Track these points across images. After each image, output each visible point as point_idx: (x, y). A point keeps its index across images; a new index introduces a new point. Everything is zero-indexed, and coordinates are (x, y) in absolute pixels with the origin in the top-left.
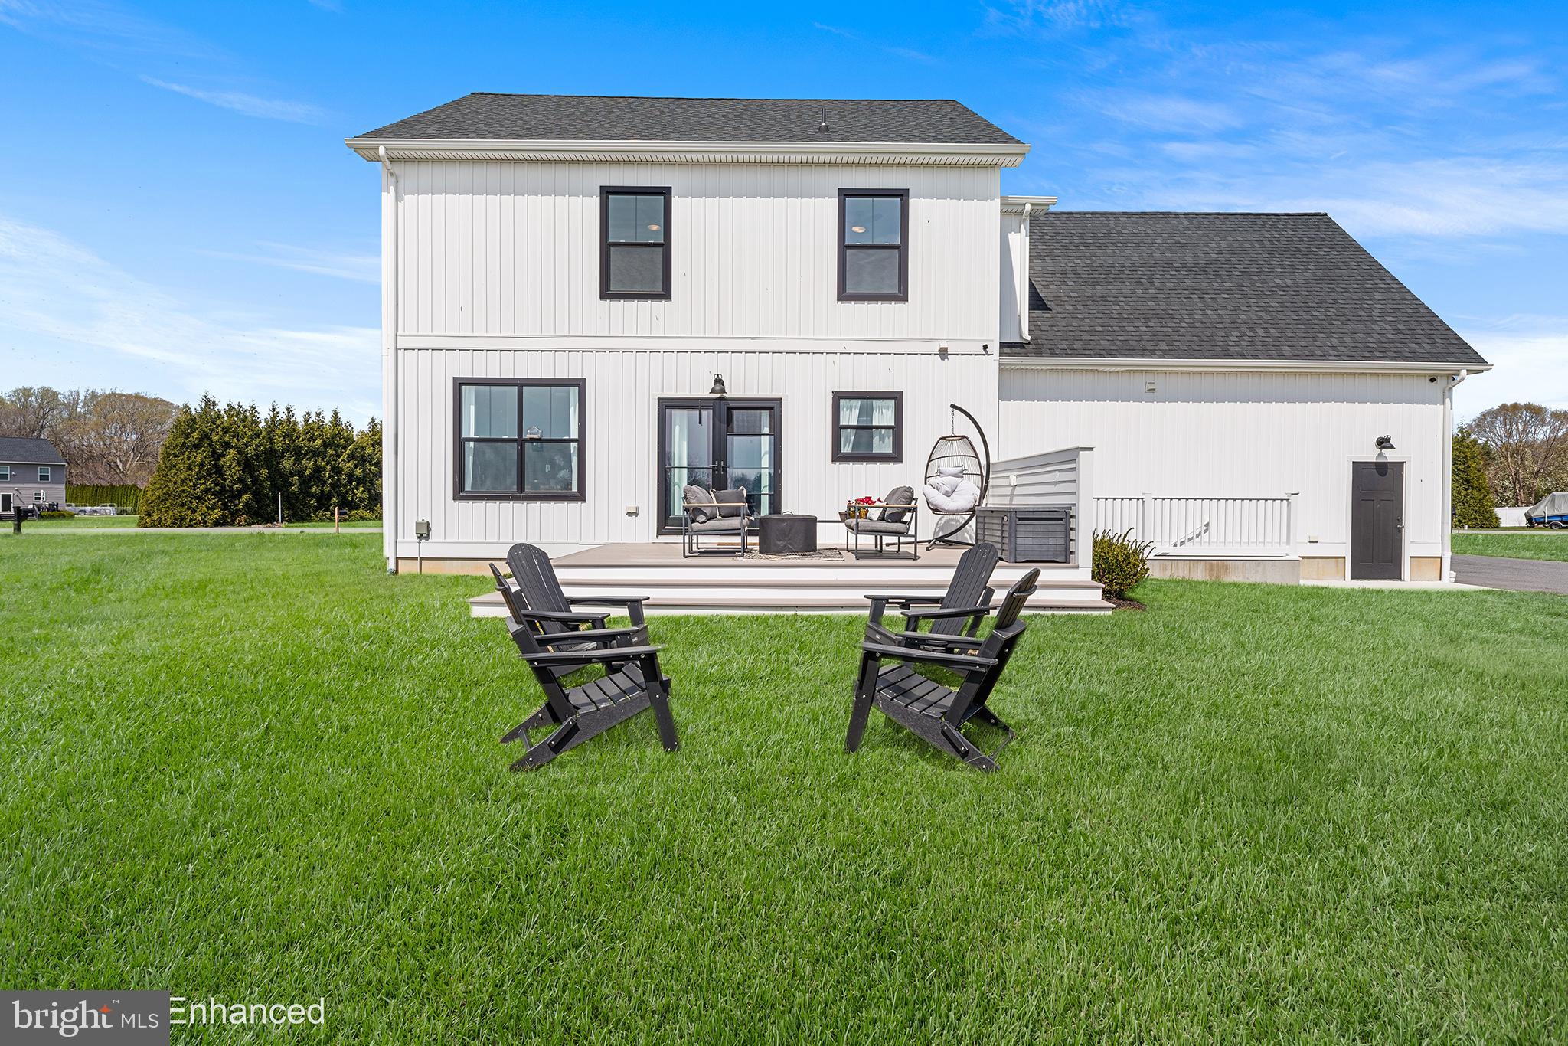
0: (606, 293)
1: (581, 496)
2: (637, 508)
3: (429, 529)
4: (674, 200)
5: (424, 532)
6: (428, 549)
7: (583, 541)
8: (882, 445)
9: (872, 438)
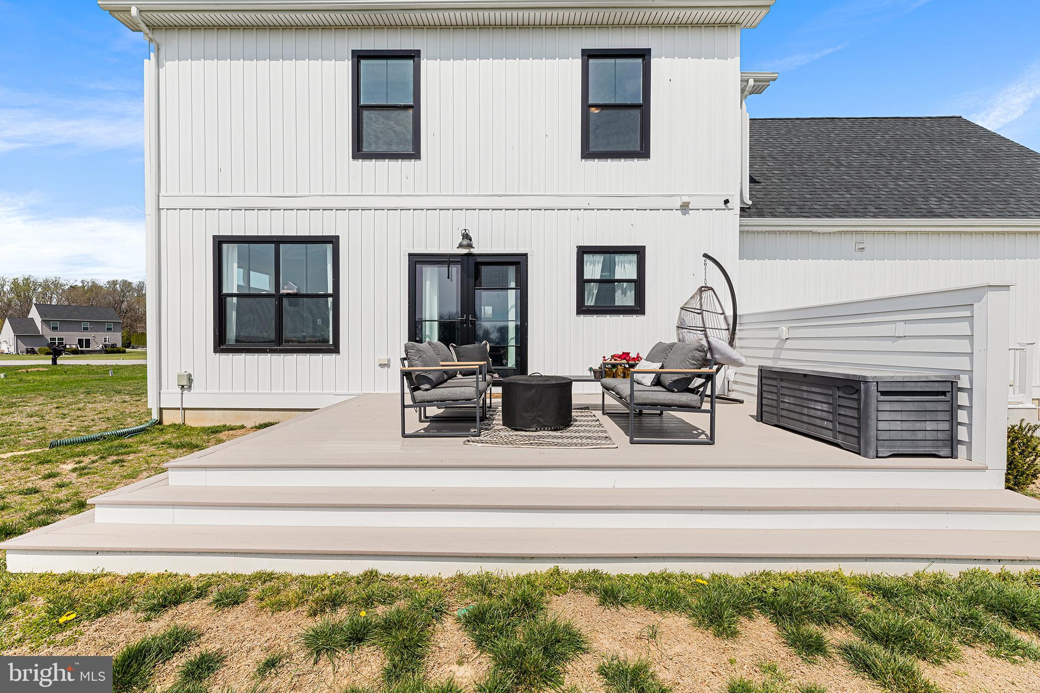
0: (359, 152)
1: (335, 349)
2: (389, 360)
3: (190, 380)
4: (423, 63)
5: (187, 384)
6: (190, 400)
7: (338, 392)
8: (625, 298)
9: (614, 292)
